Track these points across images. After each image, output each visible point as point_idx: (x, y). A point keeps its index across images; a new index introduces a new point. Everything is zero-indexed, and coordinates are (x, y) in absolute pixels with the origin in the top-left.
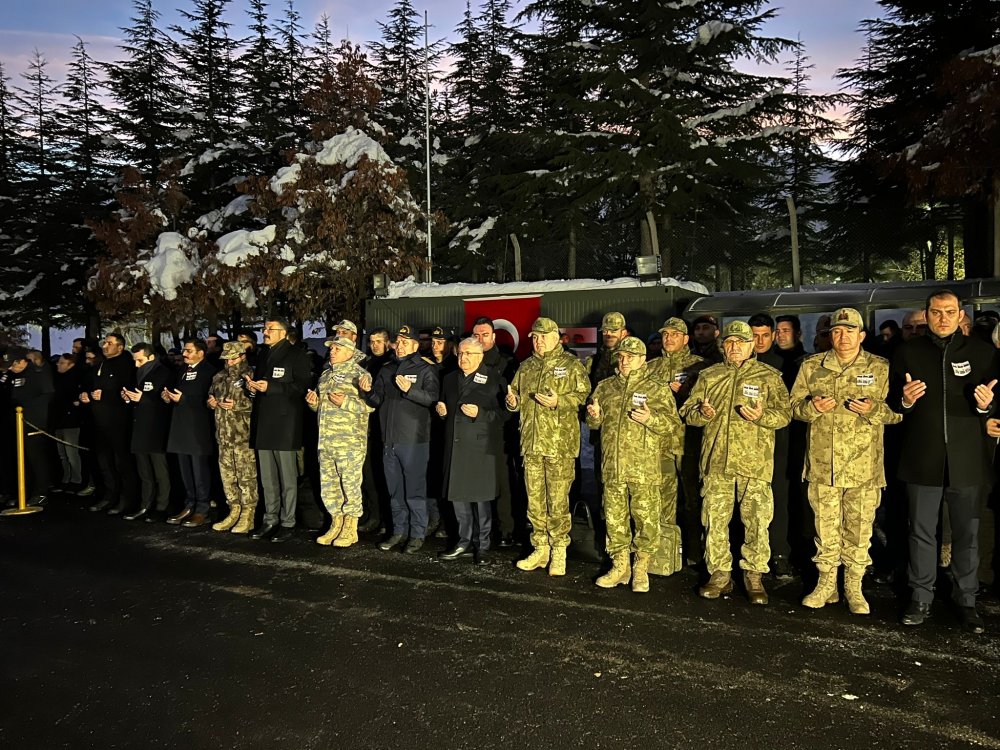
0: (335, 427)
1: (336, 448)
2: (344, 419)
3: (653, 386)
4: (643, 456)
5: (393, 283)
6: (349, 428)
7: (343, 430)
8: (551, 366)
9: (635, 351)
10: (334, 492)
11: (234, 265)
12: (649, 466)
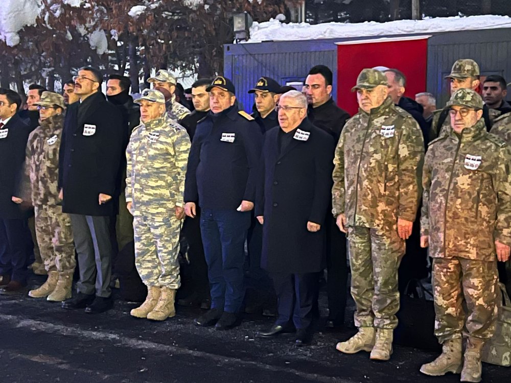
0: (152, 192)
1: (153, 214)
2: (161, 183)
3: (490, 147)
4: (475, 227)
5: (255, 23)
6: (166, 192)
7: (161, 195)
8: (378, 125)
9: (469, 104)
10: (149, 261)
11: (78, 5)
12: (482, 239)
